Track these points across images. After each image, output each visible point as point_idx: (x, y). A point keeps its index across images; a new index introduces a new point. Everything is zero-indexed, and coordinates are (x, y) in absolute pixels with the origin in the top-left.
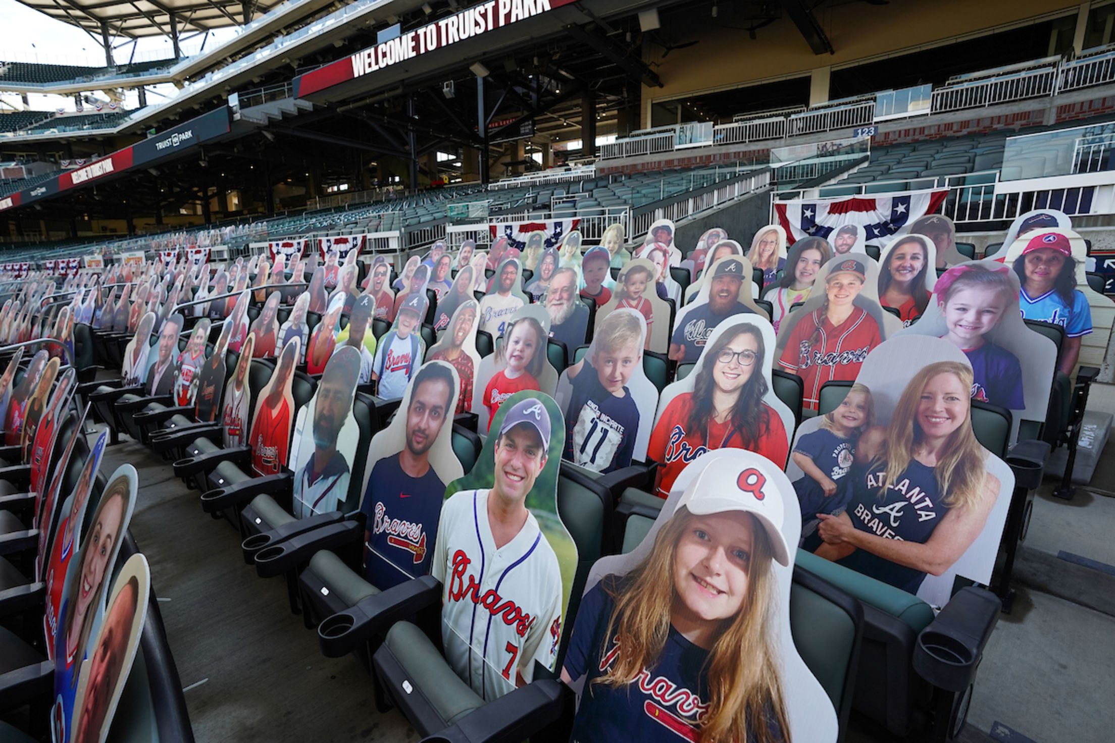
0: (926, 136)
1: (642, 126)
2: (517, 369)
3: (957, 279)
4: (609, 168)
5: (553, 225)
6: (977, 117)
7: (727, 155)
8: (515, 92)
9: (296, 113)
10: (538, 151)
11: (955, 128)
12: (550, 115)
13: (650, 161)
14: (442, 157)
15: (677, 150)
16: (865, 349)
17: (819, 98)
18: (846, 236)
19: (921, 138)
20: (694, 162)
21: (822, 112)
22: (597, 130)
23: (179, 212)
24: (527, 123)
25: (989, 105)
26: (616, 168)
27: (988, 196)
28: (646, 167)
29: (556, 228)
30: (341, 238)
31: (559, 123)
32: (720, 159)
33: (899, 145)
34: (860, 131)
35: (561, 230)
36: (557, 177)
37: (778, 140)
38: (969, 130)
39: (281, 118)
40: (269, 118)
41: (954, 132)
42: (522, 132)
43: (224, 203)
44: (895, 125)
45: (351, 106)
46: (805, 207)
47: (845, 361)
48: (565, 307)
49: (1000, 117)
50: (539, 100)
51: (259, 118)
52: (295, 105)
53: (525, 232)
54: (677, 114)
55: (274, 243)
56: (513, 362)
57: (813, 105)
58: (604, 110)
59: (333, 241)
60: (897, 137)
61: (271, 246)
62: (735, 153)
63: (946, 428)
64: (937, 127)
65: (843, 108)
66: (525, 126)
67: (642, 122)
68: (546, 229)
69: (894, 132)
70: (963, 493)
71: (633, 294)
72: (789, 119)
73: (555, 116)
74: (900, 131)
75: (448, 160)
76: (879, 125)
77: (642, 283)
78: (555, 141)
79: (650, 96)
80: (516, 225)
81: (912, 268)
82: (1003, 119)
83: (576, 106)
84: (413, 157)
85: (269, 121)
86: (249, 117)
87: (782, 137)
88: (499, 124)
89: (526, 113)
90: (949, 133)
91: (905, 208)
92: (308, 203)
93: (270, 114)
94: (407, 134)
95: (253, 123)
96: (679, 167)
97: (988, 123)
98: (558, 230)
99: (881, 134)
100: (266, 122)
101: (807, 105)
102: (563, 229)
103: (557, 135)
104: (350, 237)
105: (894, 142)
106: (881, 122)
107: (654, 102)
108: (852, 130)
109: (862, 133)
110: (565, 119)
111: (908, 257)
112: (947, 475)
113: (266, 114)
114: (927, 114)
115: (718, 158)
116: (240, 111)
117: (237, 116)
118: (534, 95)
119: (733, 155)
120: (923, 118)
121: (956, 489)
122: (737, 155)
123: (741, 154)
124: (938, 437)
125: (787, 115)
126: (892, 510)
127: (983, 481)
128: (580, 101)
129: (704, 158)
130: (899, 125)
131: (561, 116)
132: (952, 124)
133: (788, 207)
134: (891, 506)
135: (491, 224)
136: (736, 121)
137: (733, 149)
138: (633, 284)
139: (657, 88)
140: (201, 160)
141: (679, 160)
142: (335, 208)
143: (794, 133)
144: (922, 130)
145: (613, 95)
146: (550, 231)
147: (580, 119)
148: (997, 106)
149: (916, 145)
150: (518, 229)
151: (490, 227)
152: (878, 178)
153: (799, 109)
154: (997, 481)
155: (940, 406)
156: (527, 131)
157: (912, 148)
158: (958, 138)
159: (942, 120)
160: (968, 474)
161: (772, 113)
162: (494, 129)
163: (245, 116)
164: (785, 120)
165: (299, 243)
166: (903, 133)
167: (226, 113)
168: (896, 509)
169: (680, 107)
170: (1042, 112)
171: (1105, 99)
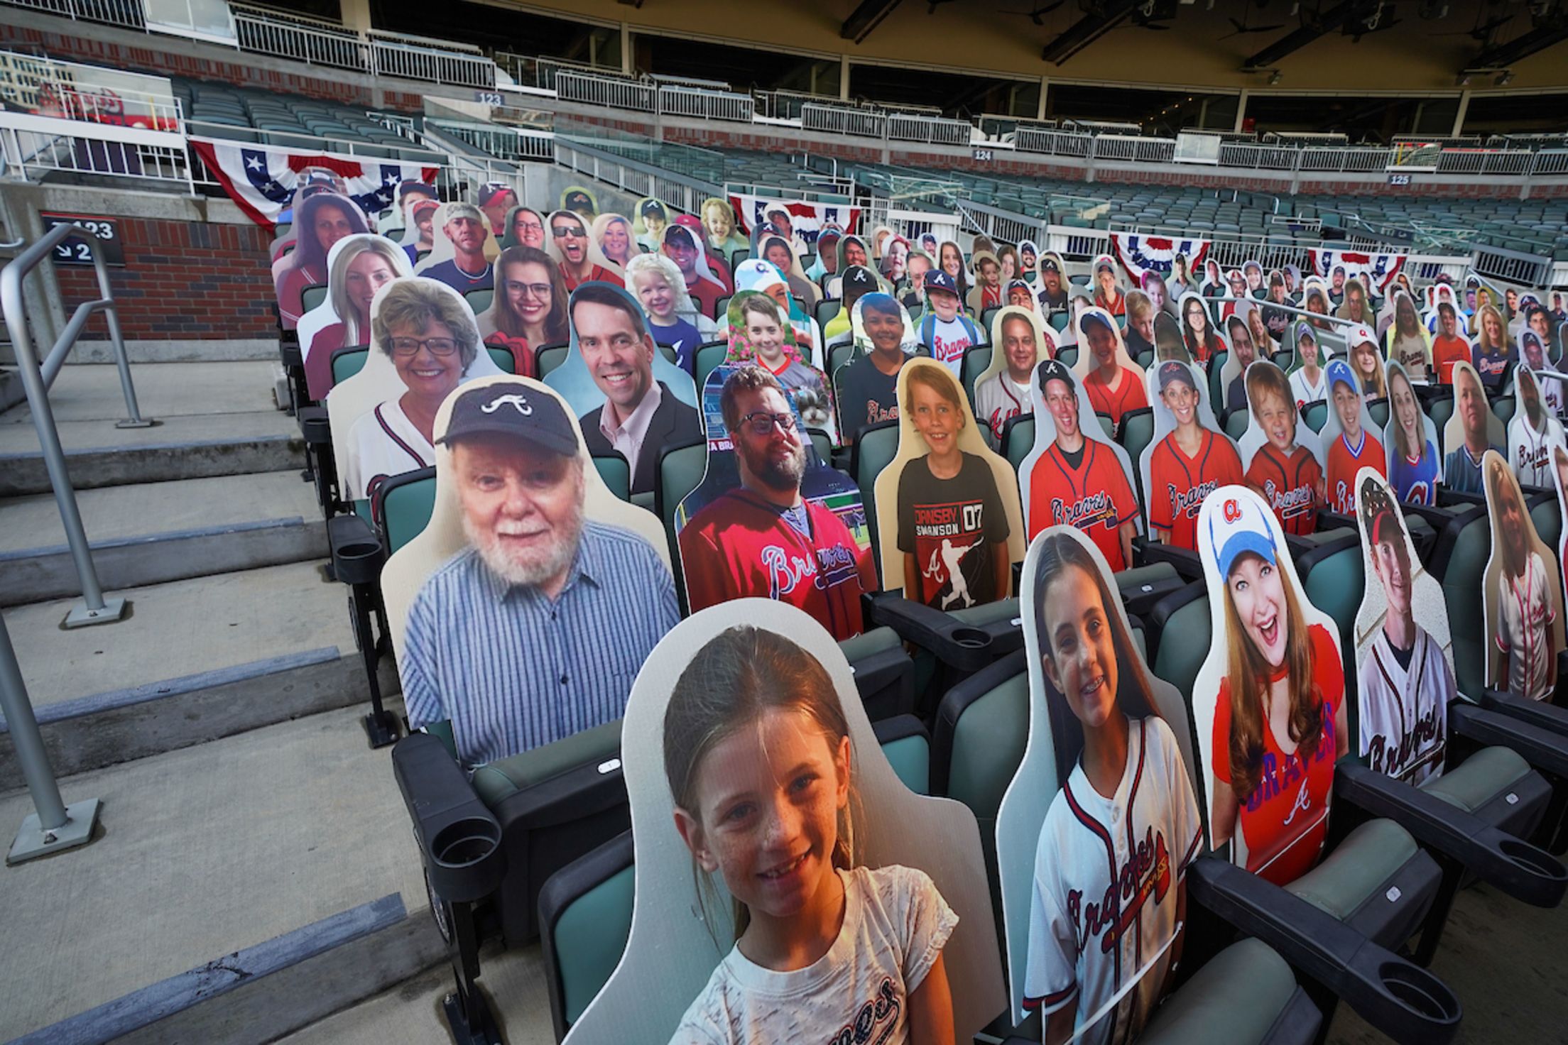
6: (602, 117)
7: (276, 76)
11: (584, 122)
15: (153, 33)
20: (204, 69)
32: (262, 79)
34: (479, 95)
38: (600, 129)
49: (623, 123)
62: (290, 76)
64: (567, 117)
76: (506, 95)
82: (626, 126)
90: (580, 127)
97: (612, 126)
108: (470, 90)
109: (487, 99)
114: (554, 98)
115: (256, 75)
120: (549, 101)
122: (295, 80)
129: (227, 69)
170: (652, 128)
171: (693, 130)
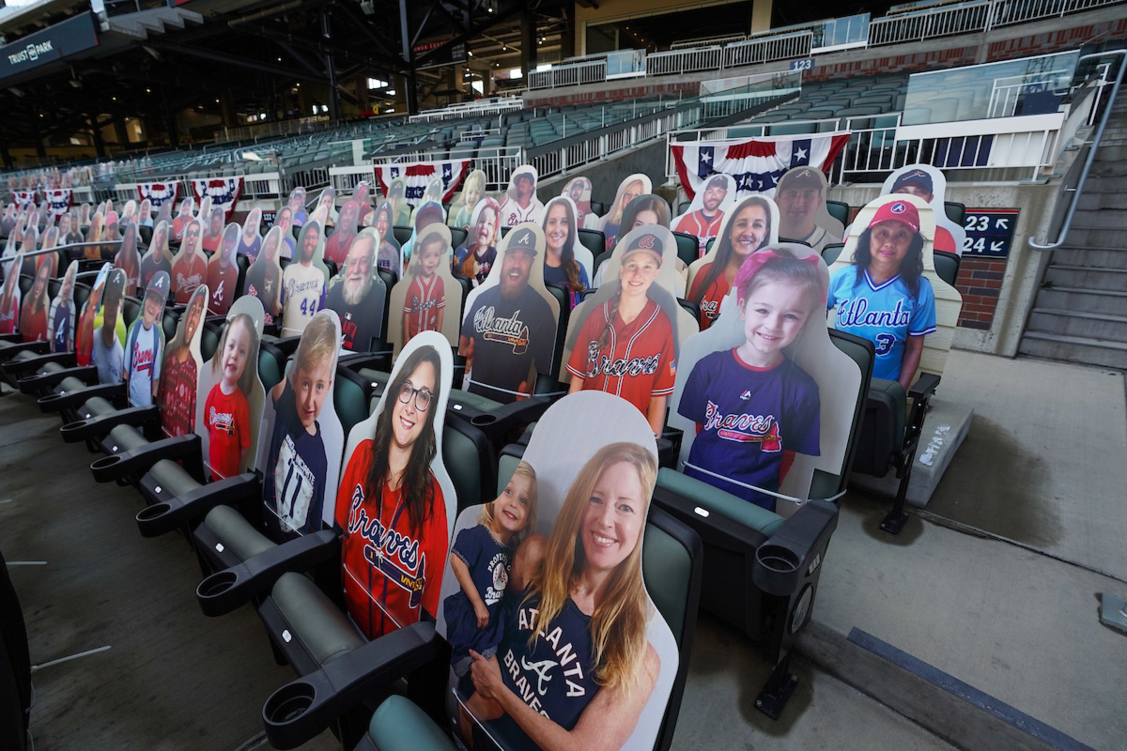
0: (862, 71)
1: (576, 52)
2: (231, 382)
3: (760, 268)
4: (537, 100)
5: (441, 168)
6: (913, 52)
7: (661, 87)
8: (444, 10)
9: (182, 25)
10: (477, 79)
11: (890, 63)
12: (488, 38)
13: (580, 92)
14: (374, 84)
15: (608, 81)
16: (656, 358)
17: (761, 26)
18: (716, 189)
19: (857, 73)
20: (626, 94)
21: (761, 41)
22: (538, 56)
23: (70, 142)
24: (459, 47)
25: (924, 39)
26: (545, 99)
27: (889, 142)
28: (576, 99)
29: (445, 171)
30: (216, 181)
31: (498, 47)
32: (654, 91)
33: (834, 81)
34: (796, 64)
35: (450, 173)
36: (482, 110)
37: (714, 72)
38: (904, 66)
39: (163, 31)
40: (148, 30)
41: (890, 68)
42: (454, 57)
43: (123, 131)
44: (831, 59)
45: (244, 19)
46: (703, 150)
47: (634, 372)
48: (362, 282)
49: (934, 53)
50: (471, 20)
51: (135, 29)
52: (180, 15)
53: (412, 175)
54: (614, 40)
55: (143, 185)
56: (227, 373)
57: (753, 34)
58: (544, 33)
59: (207, 184)
60: (833, 71)
61: (140, 188)
62: (669, 85)
63: (611, 557)
64: (872, 62)
65: (781, 37)
66: (456, 50)
67: (577, 47)
68: (434, 172)
69: (831, 66)
70: (617, 668)
71: (426, 270)
72: (725, 48)
73: (494, 39)
74: (836, 65)
75: (381, 88)
76: (816, 58)
77: (436, 255)
78: (495, 68)
79: (585, 18)
80: (403, 167)
81: (754, 239)
82: (937, 55)
83: (516, 28)
84: (332, 83)
85: (148, 34)
86: (121, 28)
87: (718, 69)
88: (428, 46)
89: (457, 35)
90: (885, 69)
91: (805, 154)
92: (216, 135)
93: (148, 25)
94: (323, 57)
95: (127, 35)
96: (611, 100)
97: (922, 59)
98: (447, 173)
99: (818, 67)
100: (144, 35)
101: (748, 31)
102: (453, 172)
103: (497, 61)
104: (226, 179)
105: (830, 78)
106: (820, 54)
107: (589, 25)
108: (788, 62)
109: (799, 66)
110: (505, 43)
111: (750, 224)
112: (604, 633)
113: (144, 25)
114: (864, 47)
115: (651, 90)
116: (108, 20)
117: (105, 26)
118: (466, 14)
119: (667, 87)
120: (860, 51)
121: (610, 660)
122: (671, 87)
123: (675, 87)
124: (601, 569)
125: (723, 44)
126: (540, 668)
127: (642, 653)
128: (519, 23)
129: (637, 91)
130: (835, 58)
131: (500, 40)
132: (888, 59)
133: (685, 150)
134: (540, 664)
135: (377, 166)
136: (674, 49)
137: (667, 81)
138: (428, 256)
139: (591, 10)
140: (73, 80)
141: (611, 92)
142: (242, 142)
143: (733, 64)
144: (858, 64)
145: (554, 17)
146: (439, 174)
147: (519, 43)
148: (932, 41)
149: (849, 81)
150: (405, 172)
151: (376, 169)
152: (793, 117)
153: (739, 37)
154: (658, 661)
155: (610, 518)
156: (460, 56)
157: (844, 85)
158: (893, 74)
159: (878, 54)
160: (627, 638)
161: (710, 41)
162: (422, 51)
163: (115, 26)
164: (721, 49)
165: (171, 186)
166: (839, 67)
167: (90, 22)
168: (545, 669)
169: (617, 32)
170: (974, 49)
171: (1033, 37)
